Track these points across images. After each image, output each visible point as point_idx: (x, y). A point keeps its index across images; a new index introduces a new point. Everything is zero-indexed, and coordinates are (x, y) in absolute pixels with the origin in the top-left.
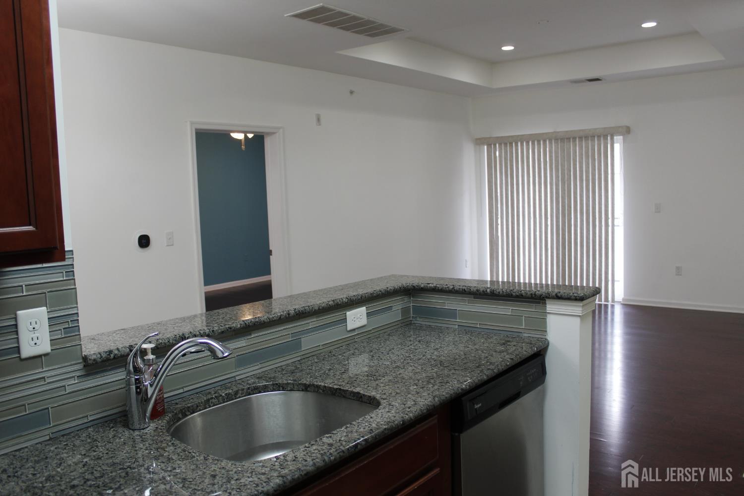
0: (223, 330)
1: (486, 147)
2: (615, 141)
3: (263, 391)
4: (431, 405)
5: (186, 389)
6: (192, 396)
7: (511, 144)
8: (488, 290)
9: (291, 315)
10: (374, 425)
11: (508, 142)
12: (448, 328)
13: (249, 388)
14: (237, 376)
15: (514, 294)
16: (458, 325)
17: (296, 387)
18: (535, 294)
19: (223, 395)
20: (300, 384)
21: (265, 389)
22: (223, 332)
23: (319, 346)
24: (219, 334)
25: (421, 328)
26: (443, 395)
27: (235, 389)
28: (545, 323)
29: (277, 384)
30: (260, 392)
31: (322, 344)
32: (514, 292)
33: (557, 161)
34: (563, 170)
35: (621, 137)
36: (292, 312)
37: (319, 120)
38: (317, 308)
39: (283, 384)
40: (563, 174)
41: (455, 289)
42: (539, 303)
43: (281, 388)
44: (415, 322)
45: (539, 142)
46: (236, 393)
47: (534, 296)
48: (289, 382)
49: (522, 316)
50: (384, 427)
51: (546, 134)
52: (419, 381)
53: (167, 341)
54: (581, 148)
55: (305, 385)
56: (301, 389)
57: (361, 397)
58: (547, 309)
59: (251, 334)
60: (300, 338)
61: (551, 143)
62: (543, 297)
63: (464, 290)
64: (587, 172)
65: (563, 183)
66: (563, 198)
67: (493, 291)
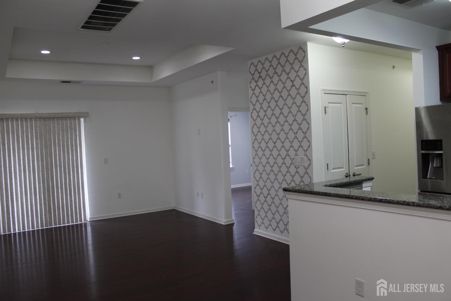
2: (81, 121)
35: (83, 119)
51: (33, 114)
54: (58, 125)
64: (63, 141)
65: (46, 148)
66: (46, 158)
67: (350, 182)
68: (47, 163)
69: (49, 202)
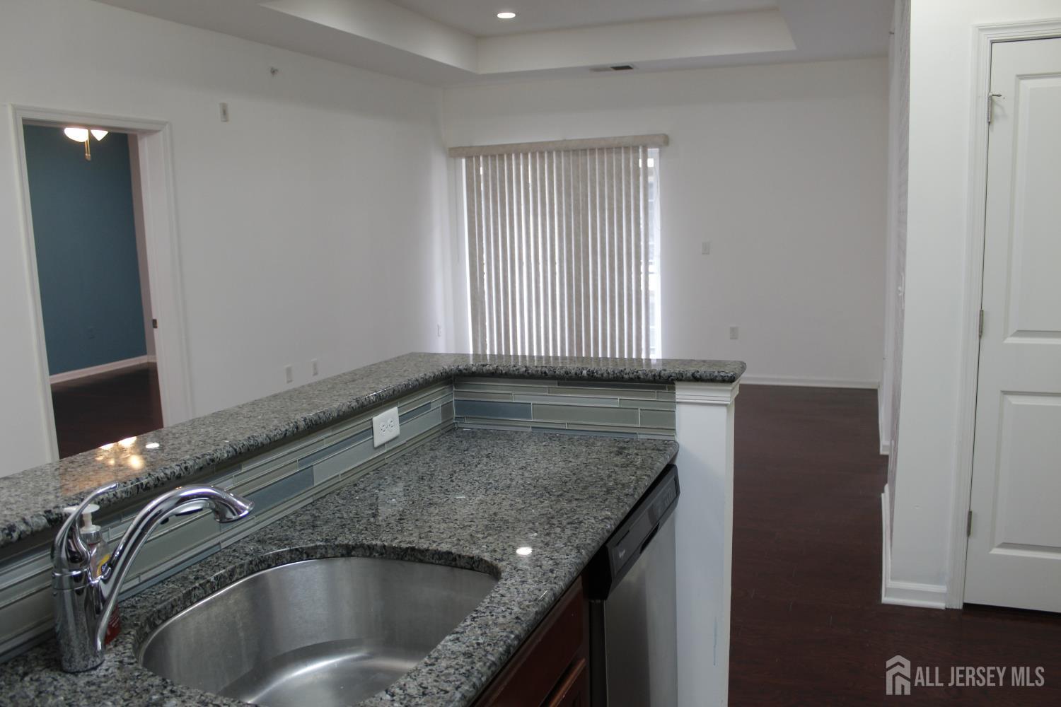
0: (201, 465)
1: (464, 161)
2: (649, 155)
3: (274, 565)
4: (579, 563)
5: (143, 578)
6: (156, 588)
7: (501, 156)
8: (585, 372)
9: (300, 430)
10: (516, 609)
11: (497, 154)
12: (516, 432)
13: (251, 562)
14: (223, 541)
15: (626, 376)
16: (532, 427)
17: (330, 551)
18: (660, 376)
19: (212, 579)
20: (337, 546)
21: (278, 560)
22: (201, 468)
23: (338, 476)
24: (195, 472)
25: (473, 434)
26: (589, 544)
27: (230, 567)
28: (674, 417)
29: (297, 550)
30: (269, 567)
31: (342, 472)
32: (626, 374)
33: (568, 182)
34: (576, 195)
35: (656, 150)
36: (302, 424)
37: (225, 112)
38: (336, 415)
39: (309, 548)
40: (577, 200)
41: (530, 371)
42: (664, 388)
43: (305, 556)
44: (460, 426)
45: (542, 154)
46: (232, 573)
47: (658, 378)
48: (318, 543)
49: (637, 409)
50: (534, 610)
51: (553, 142)
52: (533, 523)
53: (112, 496)
54: (602, 163)
55: (347, 546)
56: (339, 555)
57: (455, 559)
58: (677, 397)
59: (240, 468)
60: (312, 466)
61: (559, 156)
62: (672, 380)
63: (545, 373)
64: (611, 198)
65: (577, 214)
66: (577, 235)
67: (593, 372)
68: (577, 246)
69: (579, 326)
